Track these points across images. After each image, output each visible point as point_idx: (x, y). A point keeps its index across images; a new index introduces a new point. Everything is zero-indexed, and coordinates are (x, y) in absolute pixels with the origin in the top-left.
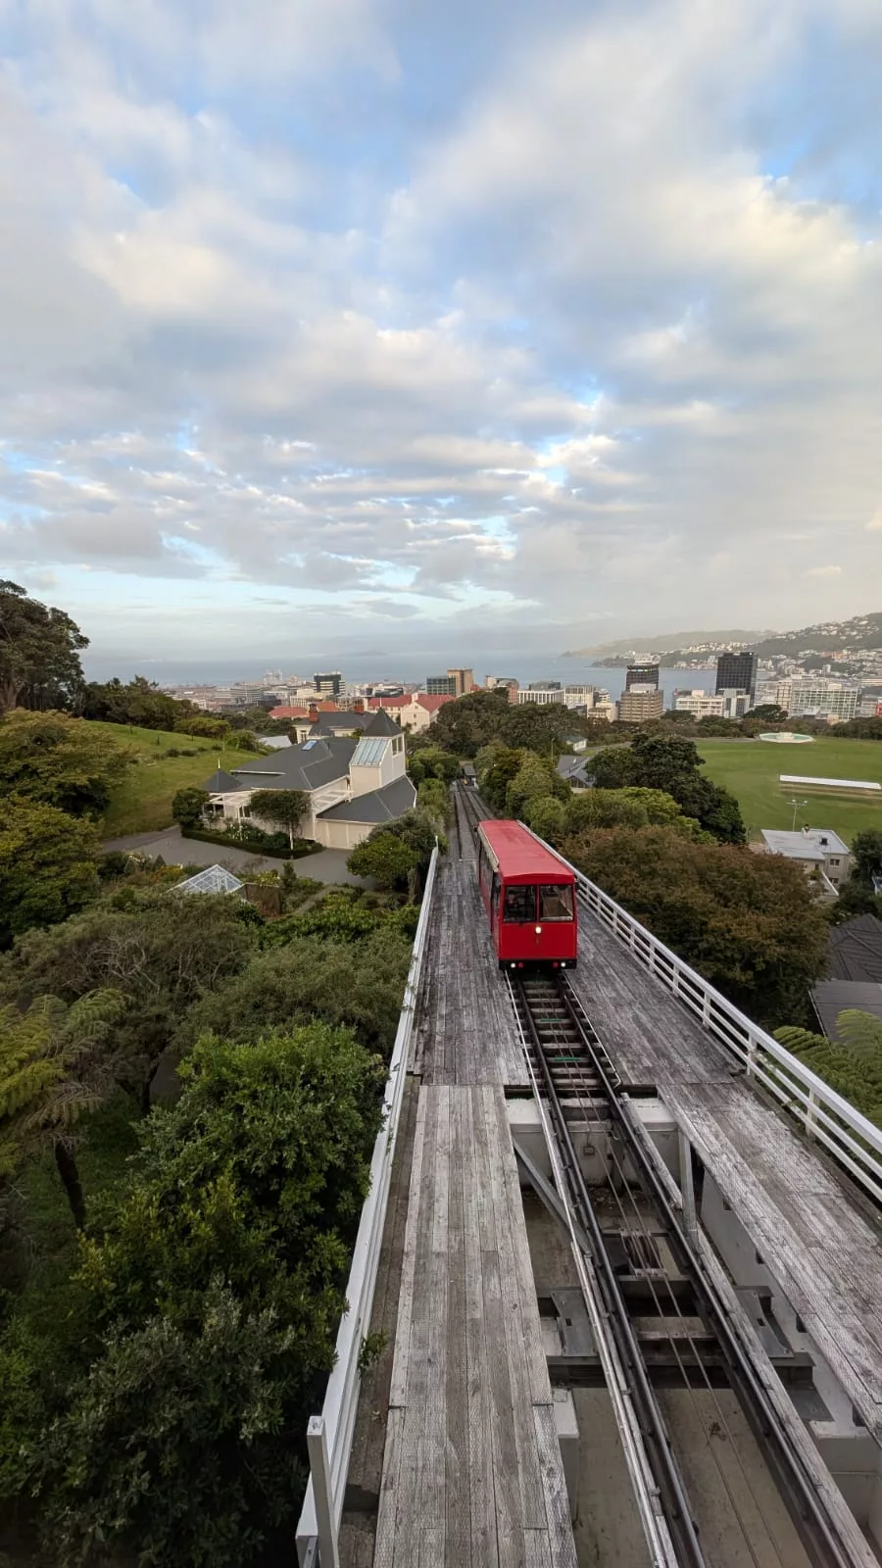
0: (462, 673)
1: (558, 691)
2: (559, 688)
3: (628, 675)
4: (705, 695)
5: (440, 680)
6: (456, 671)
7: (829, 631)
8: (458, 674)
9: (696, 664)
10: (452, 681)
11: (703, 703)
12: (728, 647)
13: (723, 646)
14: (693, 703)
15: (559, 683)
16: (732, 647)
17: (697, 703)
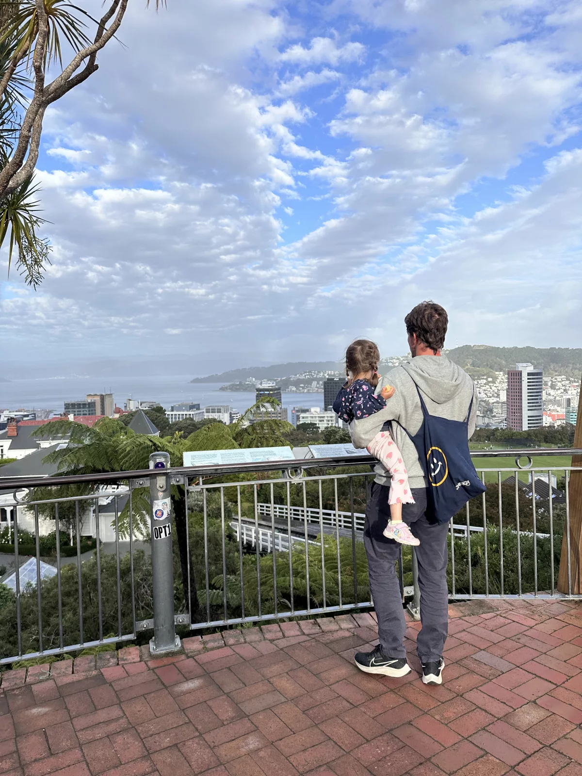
0: (102, 397)
1: (199, 412)
2: (198, 409)
3: (257, 396)
4: (320, 411)
5: (79, 405)
6: (96, 395)
7: (393, 363)
8: (98, 399)
9: (303, 388)
10: (92, 405)
11: (320, 417)
12: (326, 375)
13: (322, 374)
14: (312, 417)
15: (199, 405)
16: (328, 374)
17: (315, 417)
